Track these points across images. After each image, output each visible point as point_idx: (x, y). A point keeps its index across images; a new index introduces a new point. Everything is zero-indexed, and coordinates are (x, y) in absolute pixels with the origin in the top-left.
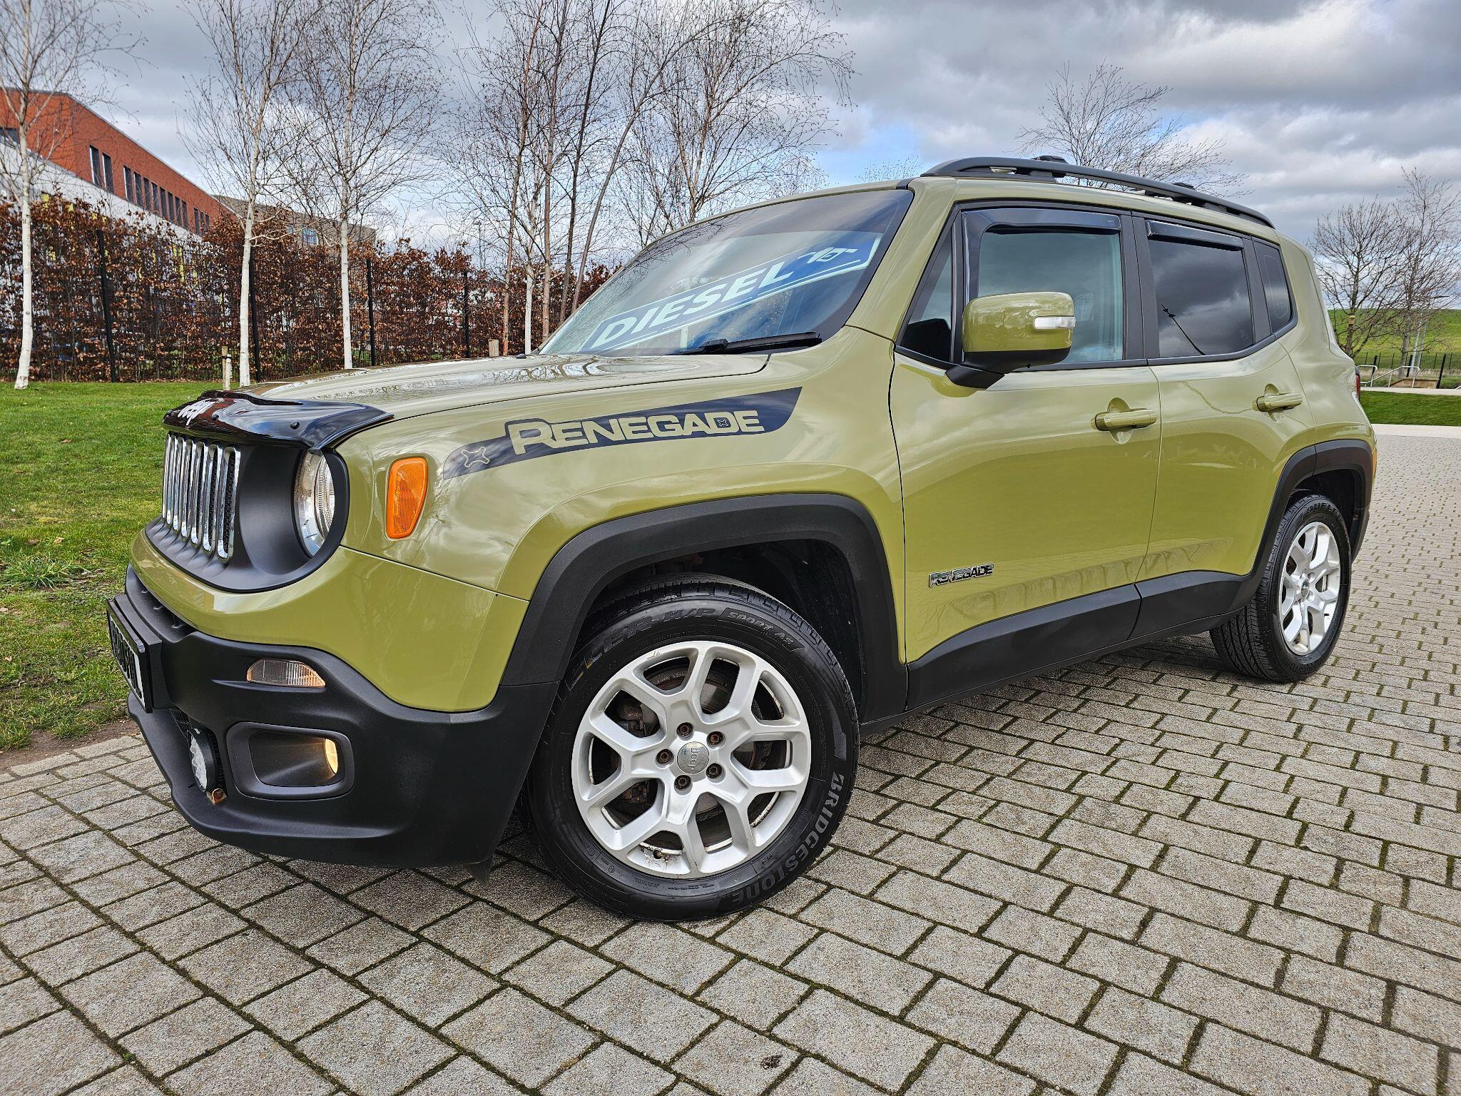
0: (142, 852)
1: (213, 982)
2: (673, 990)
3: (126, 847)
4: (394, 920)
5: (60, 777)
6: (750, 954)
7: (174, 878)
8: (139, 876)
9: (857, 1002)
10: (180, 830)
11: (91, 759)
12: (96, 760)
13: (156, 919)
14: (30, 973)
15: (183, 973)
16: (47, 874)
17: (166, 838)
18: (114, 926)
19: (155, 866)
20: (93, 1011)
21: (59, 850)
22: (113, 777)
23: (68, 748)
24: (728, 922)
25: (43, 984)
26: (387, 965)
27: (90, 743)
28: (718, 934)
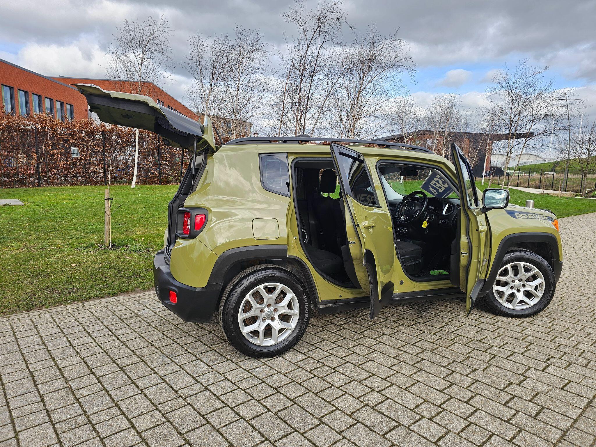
1: (169, 336)
5: (141, 298)
7: (164, 319)
8: (157, 318)
11: (148, 295)
14: (135, 331)
15: (164, 334)
16: (138, 316)
18: (151, 325)
19: (160, 316)
20: (146, 338)
25: (138, 333)
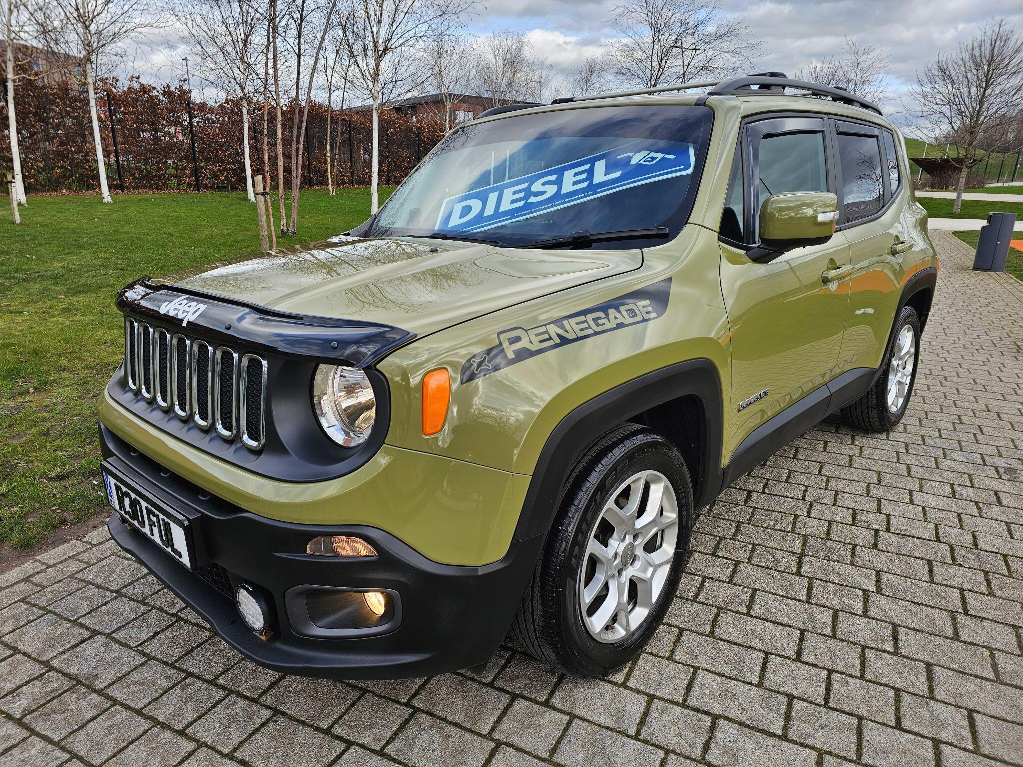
0: (148, 651)
2: (619, 732)
3: (131, 648)
4: (384, 694)
5: (37, 585)
6: (657, 694)
7: (188, 674)
8: (158, 675)
9: (748, 726)
10: (168, 627)
11: (55, 565)
12: (61, 566)
13: (195, 717)
17: (161, 636)
19: (165, 664)
21: (77, 657)
22: (83, 581)
23: (30, 556)
24: (627, 669)
26: (402, 736)
27: (46, 551)
28: (627, 679)
